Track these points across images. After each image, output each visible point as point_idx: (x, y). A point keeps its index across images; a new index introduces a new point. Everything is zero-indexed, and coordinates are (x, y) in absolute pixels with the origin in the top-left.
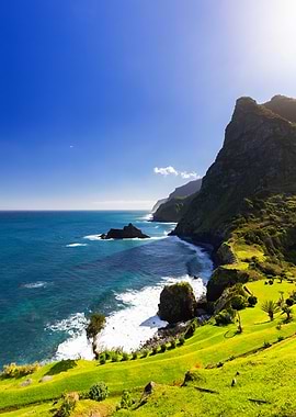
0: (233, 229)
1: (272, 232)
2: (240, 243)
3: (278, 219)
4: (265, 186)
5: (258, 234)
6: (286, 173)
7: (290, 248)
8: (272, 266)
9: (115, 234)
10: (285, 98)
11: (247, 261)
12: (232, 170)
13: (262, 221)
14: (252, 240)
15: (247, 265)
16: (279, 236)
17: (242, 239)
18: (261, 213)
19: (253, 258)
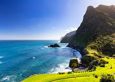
0: (87, 45)
1: (99, 46)
2: (90, 49)
3: (101, 42)
4: (96, 33)
5: (95, 46)
6: (103, 29)
7: (104, 51)
8: (100, 55)
9: (52, 46)
10: (103, 5)
11: (93, 54)
12: (85, 28)
13: (96, 43)
14: (93, 48)
15: (93, 55)
16: (101, 47)
17: (90, 48)
18: (95, 41)
19: (94, 53)
